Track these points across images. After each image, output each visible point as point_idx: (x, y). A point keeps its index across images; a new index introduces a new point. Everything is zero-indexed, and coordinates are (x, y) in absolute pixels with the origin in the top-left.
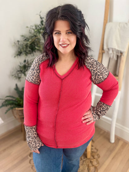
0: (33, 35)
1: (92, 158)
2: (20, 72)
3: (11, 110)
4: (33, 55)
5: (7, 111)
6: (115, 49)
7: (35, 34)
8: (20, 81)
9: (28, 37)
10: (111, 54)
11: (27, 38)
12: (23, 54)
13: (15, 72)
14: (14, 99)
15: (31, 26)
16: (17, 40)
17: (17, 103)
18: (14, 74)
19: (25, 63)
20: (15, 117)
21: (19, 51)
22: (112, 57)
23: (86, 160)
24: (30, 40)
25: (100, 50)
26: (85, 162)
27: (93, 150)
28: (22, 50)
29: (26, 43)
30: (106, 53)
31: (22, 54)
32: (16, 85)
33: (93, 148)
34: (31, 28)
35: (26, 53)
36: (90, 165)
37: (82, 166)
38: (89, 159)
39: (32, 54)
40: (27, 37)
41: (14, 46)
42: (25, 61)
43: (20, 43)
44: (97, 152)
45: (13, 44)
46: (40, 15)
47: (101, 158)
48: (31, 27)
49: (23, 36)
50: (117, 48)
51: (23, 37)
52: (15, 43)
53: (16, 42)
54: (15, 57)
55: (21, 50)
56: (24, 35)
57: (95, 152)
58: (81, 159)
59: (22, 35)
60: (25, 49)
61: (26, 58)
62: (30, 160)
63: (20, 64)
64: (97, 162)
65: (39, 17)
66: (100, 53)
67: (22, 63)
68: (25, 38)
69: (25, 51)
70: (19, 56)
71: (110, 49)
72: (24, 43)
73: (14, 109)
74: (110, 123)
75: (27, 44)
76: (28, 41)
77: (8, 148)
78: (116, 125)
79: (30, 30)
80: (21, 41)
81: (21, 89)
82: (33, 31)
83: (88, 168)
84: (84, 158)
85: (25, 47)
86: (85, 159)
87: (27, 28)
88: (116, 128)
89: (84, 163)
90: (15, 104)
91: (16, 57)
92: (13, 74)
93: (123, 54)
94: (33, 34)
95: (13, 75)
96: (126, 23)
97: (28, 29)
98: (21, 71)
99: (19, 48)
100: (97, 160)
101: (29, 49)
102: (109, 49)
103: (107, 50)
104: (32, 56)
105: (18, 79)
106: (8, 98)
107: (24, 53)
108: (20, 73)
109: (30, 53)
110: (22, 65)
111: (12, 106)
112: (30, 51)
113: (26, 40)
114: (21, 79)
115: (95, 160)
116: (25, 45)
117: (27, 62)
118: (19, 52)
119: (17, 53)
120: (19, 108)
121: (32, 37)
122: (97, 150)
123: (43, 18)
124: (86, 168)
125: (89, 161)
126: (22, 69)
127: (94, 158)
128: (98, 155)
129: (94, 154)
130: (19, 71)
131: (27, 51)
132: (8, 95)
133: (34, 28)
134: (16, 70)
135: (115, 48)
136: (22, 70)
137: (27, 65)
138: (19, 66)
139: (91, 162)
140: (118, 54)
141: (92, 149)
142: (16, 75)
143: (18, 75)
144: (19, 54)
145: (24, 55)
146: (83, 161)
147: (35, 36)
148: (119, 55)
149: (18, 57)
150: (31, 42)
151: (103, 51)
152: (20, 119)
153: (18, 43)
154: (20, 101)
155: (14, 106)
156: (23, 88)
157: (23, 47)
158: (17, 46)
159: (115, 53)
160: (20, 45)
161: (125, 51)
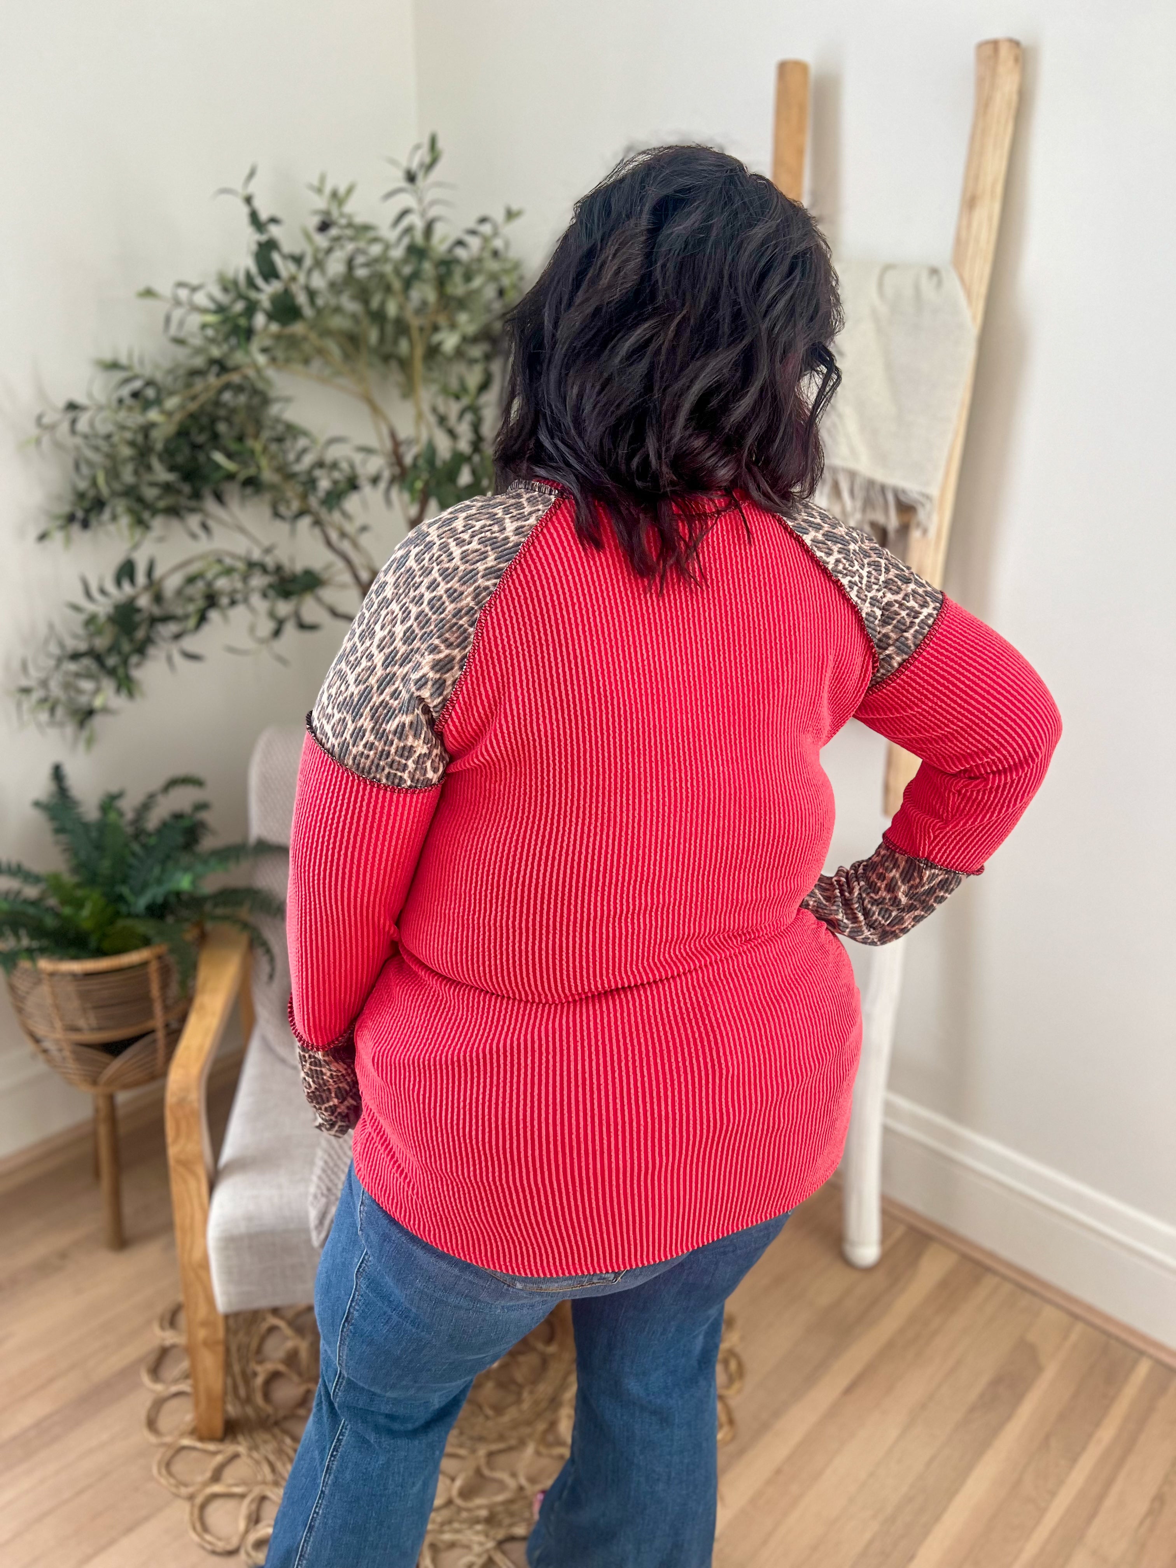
0: (198, 362)
2: (87, 662)
4: (206, 527)
6: (852, 475)
7: (216, 352)
8: (90, 742)
9: (159, 376)
11: (150, 383)
12: (114, 518)
13: (49, 662)
14: (31, 892)
15: (181, 285)
16: (60, 400)
17: (50, 922)
18: (34, 676)
19: (127, 590)
20: (37, 1040)
21: (81, 485)
24: (172, 403)
28: (104, 484)
29: (136, 419)
31: (106, 515)
32: (58, 774)
34: (178, 303)
35: (134, 505)
39: (194, 521)
40: (148, 371)
41: (36, 442)
42: (126, 571)
43: (83, 425)
45: (31, 429)
46: (248, 200)
48: (183, 294)
49: (112, 365)
50: (880, 476)
51: (117, 376)
52: (39, 420)
53: (54, 415)
54: (43, 537)
55: (93, 482)
56: (123, 359)
59: (106, 355)
60: (128, 476)
61: (135, 547)
62: (159, 1403)
63: (88, 593)
65: (244, 213)
67: (103, 591)
68: (137, 384)
69: (131, 493)
70: (76, 531)
72: (121, 427)
73: (25, 964)
75: (146, 430)
76: (156, 403)
78: (889, 1109)
79: (168, 320)
80: (100, 408)
81: (90, 811)
85: (126, 451)
87: (149, 302)
88: (888, 1135)
90: (38, 931)
91: (58, 537)
92: (24, 682)
93: (922, 515)
94: (198, 351)
95: (26, 691)
96: (934, 272)
97: (160, 308)
98: (98, 657)
99: (78, 464)
101: (162, 474)
104: (193, 536)
105: (70, 729)
107: (120, 506)
108: (86, 674)
109: (174, 512)
110: (102, 608)
111: (9, 943)
112: (167, 488)
113: (135, 395)
114: (101, 724)
116: (132, 444)
117: (141, 578)
118: (81, 496)
119: (66, 508)
120: (75, 958)
121: (195, 373)
123: (274, 221)
126: (100, 643)
130: (75, 656)
131: (150, 493)
134: (54, 649)
135: (851, 465)
136: (107, 652)
137: (144, 602)
138: (76, 609)
140: (880, 518)
142: (56, 689)
143: (70, 686)
144: (80, 514)
145: (125, 520)
147: (221, 366)
148: (893, 522)
149: (68, 540)
150: (178, 417)
152: (78, 1058)
153: (74, 422)
154: (79, 904)
155: (25, 942)
156: (109, 803)
157: (111, 457)
158: (58, 445)
159: (854, 509)
160: (86, 437)
161: (934, 491)
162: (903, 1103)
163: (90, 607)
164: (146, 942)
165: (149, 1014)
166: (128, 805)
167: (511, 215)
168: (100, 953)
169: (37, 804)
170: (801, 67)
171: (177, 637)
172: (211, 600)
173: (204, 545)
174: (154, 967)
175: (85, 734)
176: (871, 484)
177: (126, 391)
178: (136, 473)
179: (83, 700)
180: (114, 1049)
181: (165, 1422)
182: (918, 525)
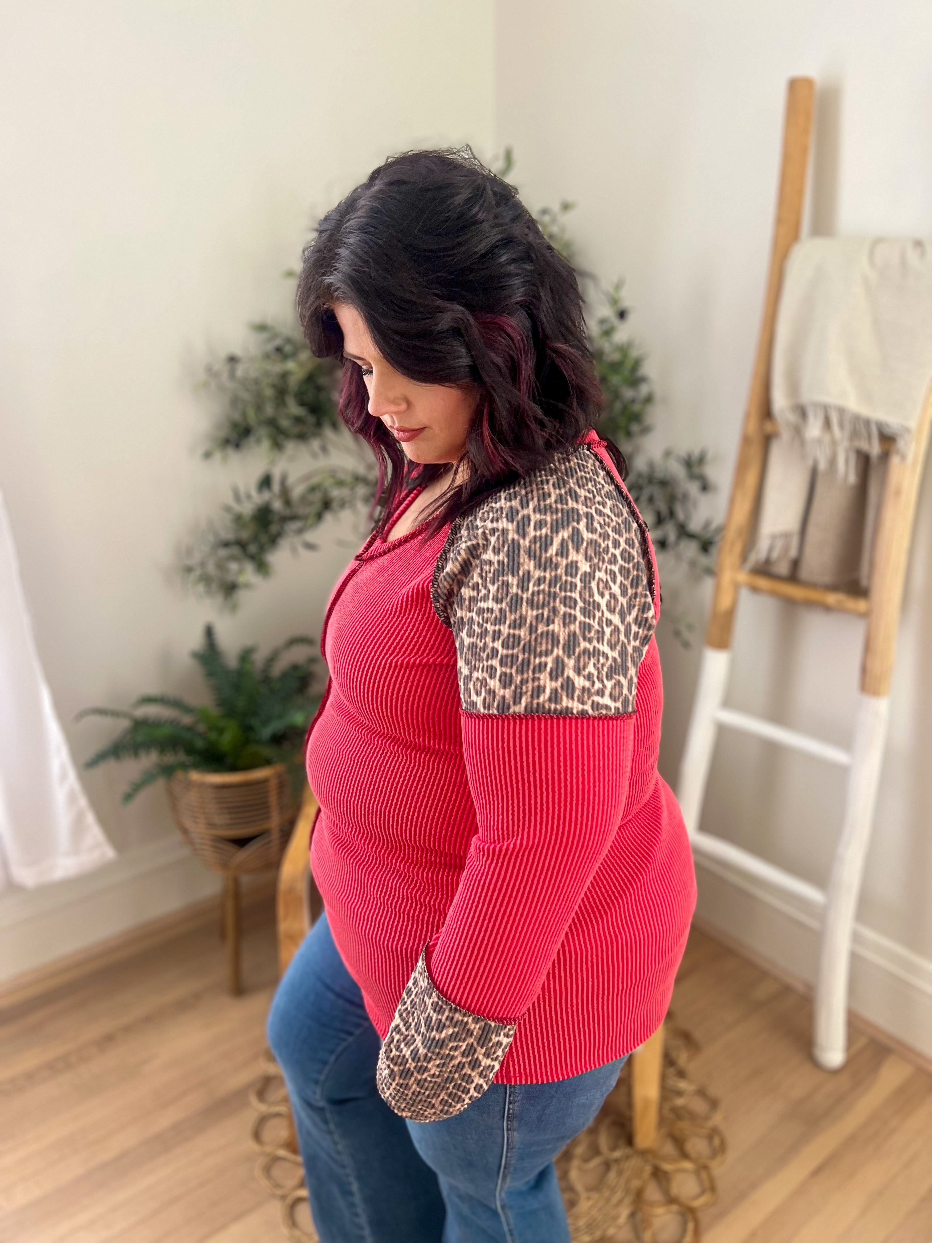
1: (669, 1148)
2: (235, 550)
3: (160, 784)
4: (324, 449)
5: (137, 787)
6: (841, 411)
8: (234, 608)
9: (296, 336)
11: (289, 340)
12: (259, 441)
13: (206, 549)
14: (187, 720)
16: (223, 354)
17: (200, 744)
18: (196, 559)
19: (266, 496)
20: (185, 831)
21: (237, 416)
23: (627, 1157)
24: (303, 356)
25: (747, 416)
26: (620, 1173)
27: (680, 1102)
28: (252, 416)
29: (277, 368)
30: (785, 435)
31: (252, 439)
32: (209, 632)
35: (273, 431)
36: (653, 1193)
37: (595, 1195)
38: (644, 1153)
39: (315, 444)
40: (285, 332)
41: (206, 385)
42: (266, 482)
43: (240, 372)
44: (707, 1118)
45: (202, 376)
47: (731, 1156)
49: (262, 328)
50: (865, 411)
51: (265, 335)
52: (209, 370)
53: (220, 366)
54: (208, 455)
55: (244, 414)
56: (269, 322)
57: (693, 1116)
58: (595, 1151)
59: (257, 319)
60: (269, 410)
61: (273, 462)
62: (263, 1120)
63: (237, 498)
64: (700, 1182)
66: (746, 440)
67: (249, 497)
68: (279, 342)
69: (272, 423)
70: (230, 451)
71: (810, 412)
72: (266, 374)
73: (180, 775)
74: (814, 924)
75: (284, 376)
76: (293, 356)
77: (127, 1029)
78: (856, 938)
80: (253, 360)
81: (231, 660)
83: (632, 1215)
84: (614, 1148)
85: (269, 392)
86: (617, 1154)
88: (855, 959)
89: (612, 1175)
90: (190, 750)
91: (218, 456)
92: (189, 562)
93: (901, 444)
95: (189, 570)
96: (919, 244)
98: (242, 544)
99: (235, 401)
100: (702, 1168)
101: (294, 409)
102: (802, 412)
103: (793, 416)
104: (314, 456)
105: (219, 598)
106: (152, 711)
107: (263, 432)
108: (233, 558)
109: (302, 437)
110: (247, 509)
111: (170, 758)
112: (298, 420)
113: (279, 350)
114: (242, 595)
115: (688, 1165)
116: (274, 386)
117: (276, 487)
118: (235, 425)
119: (223, 433)
120: (215, 771)
122: (714, 1104)
124: (624, 1213)
125: (648, 1169)
126: (244, 535)
127: (684, 1155)
128: (713, 1133)
129: (684, 1125)
131: (285, 423)
132: (153, 690)
134: (211, 538)
135: (841, 402)
136: (249, 542)
137: (277, 505)
138: (228, 509)
139: (658, 1175)
140: (864, 445)
142: (211, 569)
143: (221, 566)
144: (234, 438)
145: (266, 444)
146: (607, 1166)
148: (875, 449)
149: (225, 459)
151: (768, 427)
152: (215, 849)
153: (233, 372)
154: (221, 731)
155: (182, 757)
156: (246, 655)
157: (259, 395)
158: (220, 388)
159: (843, 438)
160: (239, 382)
161: (912, 424)
162: (869, 934)
163: (237, 508)
164: (267, 762)
165: (268, 817)
166: (259, 658)
167: (566, 207)
168: (233, 768)
169: (195, 655)
170: (808, 82)
171: (300, 531)
172: (327, 505)
173: (323, 463)
174: (273, 782)
175: (231, 601)
176: (857, 418)
177: (270, 347)
178: (275, 408)
179: (230, 578)
180: (241, 842)
181: (268, 1134)
182: (898, 452)
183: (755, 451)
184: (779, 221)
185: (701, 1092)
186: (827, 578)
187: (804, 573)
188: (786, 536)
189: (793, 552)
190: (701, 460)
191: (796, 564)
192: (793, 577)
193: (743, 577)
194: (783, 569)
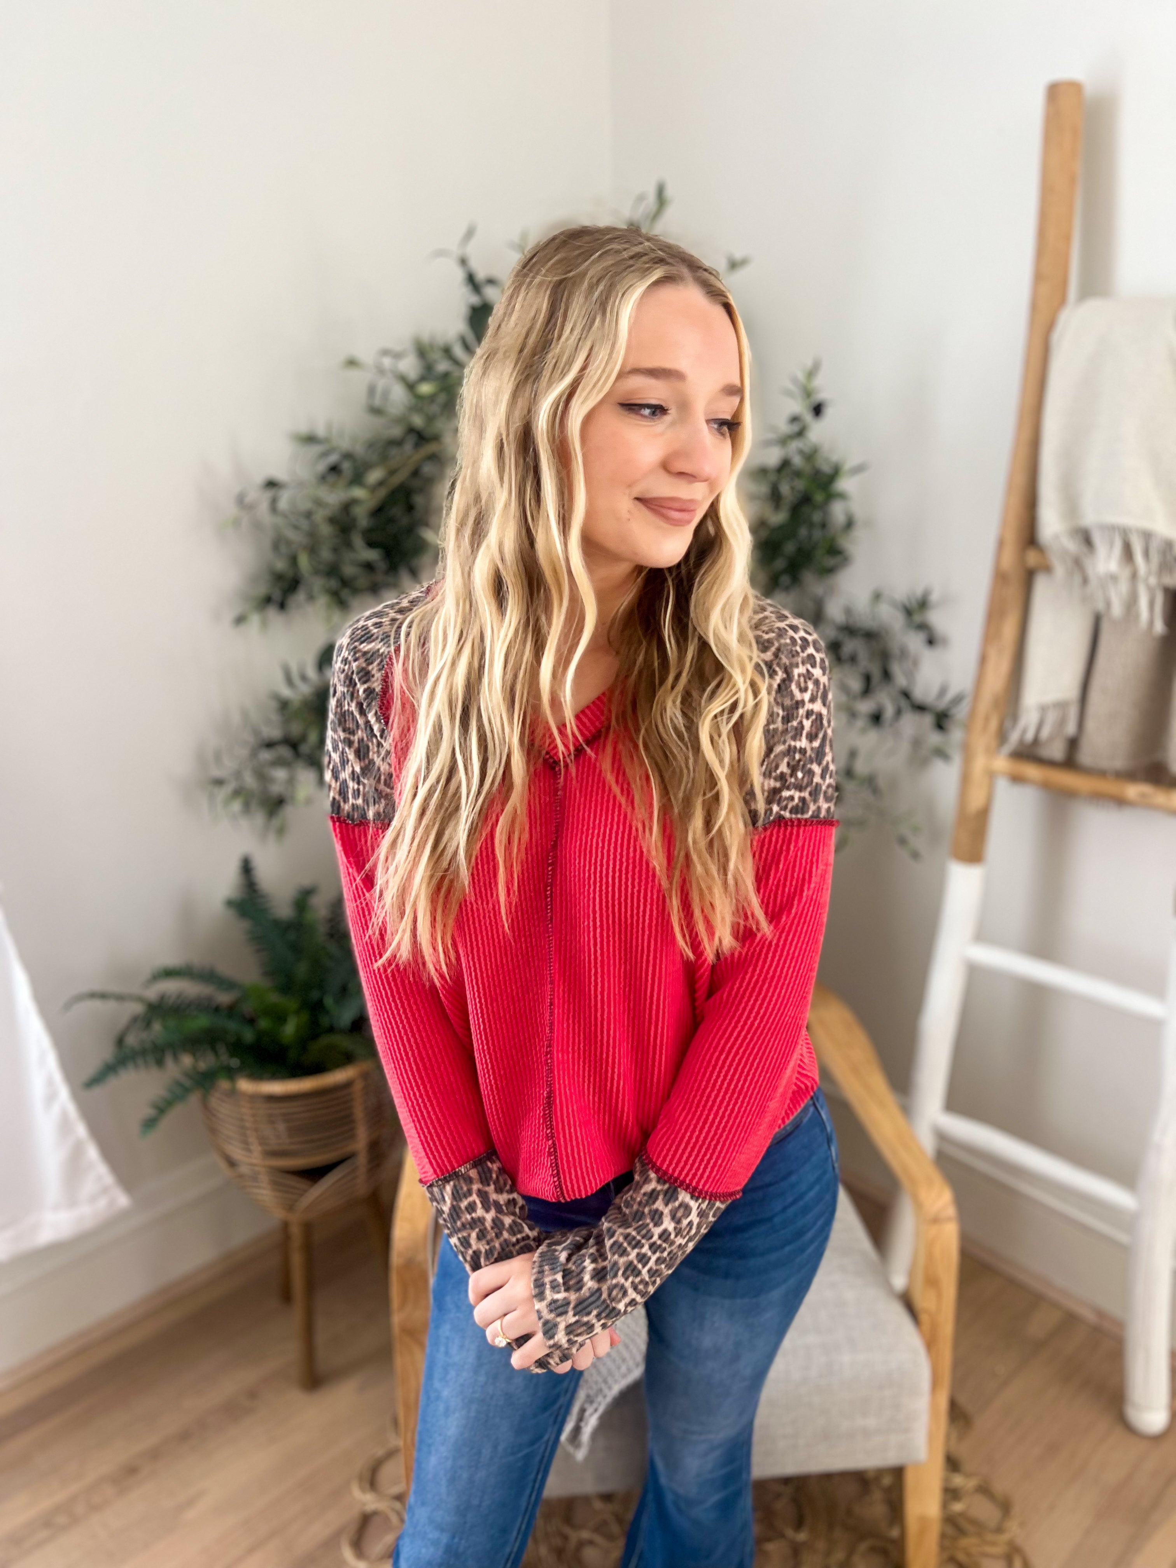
0: (397, 432)
2: (284, 751)
3: (194, 1100)
5: (162, 1108)
6: (1147, 536)
7: (418, 421)
8: (281, 831)
9: (359, 450)
10: (1114, 578)
11: (348, 456)
12: (311, 598)
13: (243, 752)
14: (224, 998)
15: (385, 352)
16: (259, 478)
17: (247, 1035)
18: (227, 767)
21: (281, 565)
22: (1117, 610)
24: (374, 476)
25: (1001, 544)
27: (958, 1507)
28: (304, 561)
29: (334, 497)
30: (1060, 570)
31: (300, 596)
32: (247, 868)
33: (958, 1480)
34: (381, 371)
35: (333, 583)
40: (345, 444)
41: (236, 523)
42: (325, 656)
43: (283, 503)
44: (999, 1530)
45: (231, 510)
46: (463, 262)
48: (387, 362)
49: (310, 439)
51: (317, 449)
52: (240, 500)
53: (254, 493)
54: (240, 620)
55: (293, 560)
56: (321, 432)
57: (979, 1528)
59: (303, 428)
60: (326, 554)
63: (289, 681)
65: (459, 275)
66: (1000, 577)
67: (304, 678)
68: (333, 458)
69: (333, 571)
70: (272, 613)
71: (1098, 539)
72: (319, 504)
73: (224, 1084)
75: (347, 507)
76: (357, 479)
77: (155, 1454)
79: (372, 390)
80: (301, 484)
81: (283, 909)
82: (399, 395)
85: (326, 530)
87: (354, 374)
90: (237, 1047)
91: (254, 620)
92: (217, 773)
94: (399, 420)
95: (219, 782)
97: (360, 380)
98: (293, 744)
99: (277, 544)
101: (363, 551)
102: (1085, 538)
103: (1071, 545)
105: (259, 818)
106: (172, 987)
107: (318, 583)
108: (279, 762)
109: (374, 589)
110: (300, 694)
111: (207, 1061)
112: (369, 567)
113: (334, 469)
114: (291, 814)
116: (332, 520)
118: (278, 577)
119: (262, 590)
120: (275, 1076)
121: (392, 444)
122: (1005, 1507)
123: (491, 281)
126: (296, 729)
128: (1013, 1552)
129: (969, 1543)
131: (349, 570)
132: (172, 959)
133: (410, 366)
134: (249, 737)
135: (1146, 524)
136: (303, 738)
138: (275, 696)
141: (951, 1494)
142: (250, 781)
143: (262, 776)
144: (277, 595)
145: (322, 600)
147: (420, 436)
149: (264, 624)
150: (382, 493)
151: (1032, 558)
152: (276, 1185)
153: (274, 502)
154: (280, 1018)
155: (225, 1058)
156: (303, 899)
157: (312, 534)
158: (257, 526)
159: (1149, 573)
160: (285, 516)
163: (286, 692)
164: (349, 1059)
165: (351, 1135)
166: (323, 903)
167: (734, 265)
169: (230, 903)
170: (1075, 87)
174: (358, 1086)
175: (276, 822)
176: (1167, 545)
177: (322, 466)
178: (335, 550)
179: (276, 789)
180: (314, 1174)
183: (1013, 592)
184: (1039, 277)
185: (984, 1490)
186: (1119, 763)
187: (1085, 757)
188: (1062, 706)
189: (1071, 729)
190: (923, 604)
191: (1073, 744)
192: (1070, 762)
193: (1001, 763)
194: (1057, 751)
